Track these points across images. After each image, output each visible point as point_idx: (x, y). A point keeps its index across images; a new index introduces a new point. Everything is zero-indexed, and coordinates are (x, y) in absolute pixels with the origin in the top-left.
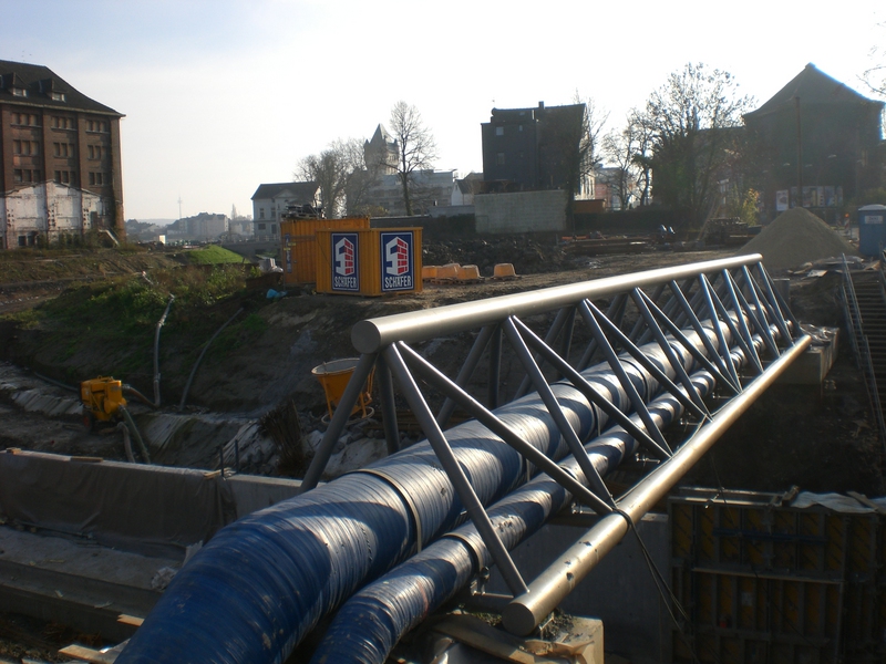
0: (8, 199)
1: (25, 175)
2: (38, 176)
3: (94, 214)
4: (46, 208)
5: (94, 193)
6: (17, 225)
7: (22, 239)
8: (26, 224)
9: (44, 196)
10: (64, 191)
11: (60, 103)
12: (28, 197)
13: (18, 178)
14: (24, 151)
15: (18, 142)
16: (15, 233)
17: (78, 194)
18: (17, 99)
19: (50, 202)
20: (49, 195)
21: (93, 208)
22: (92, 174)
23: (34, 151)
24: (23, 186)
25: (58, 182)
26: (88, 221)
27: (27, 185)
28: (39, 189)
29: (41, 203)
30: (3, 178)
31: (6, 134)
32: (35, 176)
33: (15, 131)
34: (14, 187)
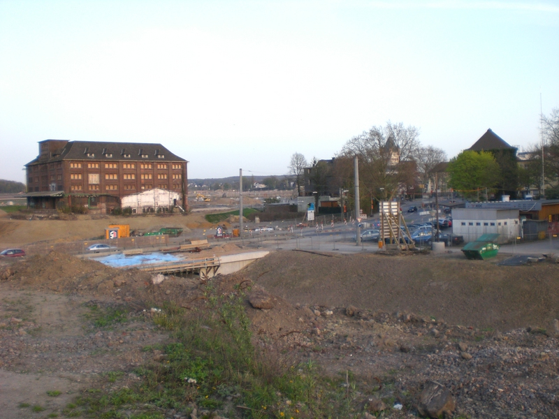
0: (139, 196)
1: (147, 187)
3: (175, 200)
4: (154, 198)
5: (176, 192)
6: (142, 205)
7: (144, 210)
8: (146, 204)
9: (154, 194)
10: (161, 191)
11: (162, 159)
12: (147, 194)
13: (143, 188)
14: (146, 177)
15: (144, 174)
16: (141, 207)
17: (168, 192)
18: (144, 159)
19: (156, 196)
21: (175, 197)
22: (175, 184)
24: (145, 190)
25: (161, 188)
26: (172, 202)
27: (147, 190)
28: (152, 191)
29: (153, 196)
30: (137, 188)
31: (138, 172)
32: (150, 187)
33: (143, 171)
34: (141, 191)
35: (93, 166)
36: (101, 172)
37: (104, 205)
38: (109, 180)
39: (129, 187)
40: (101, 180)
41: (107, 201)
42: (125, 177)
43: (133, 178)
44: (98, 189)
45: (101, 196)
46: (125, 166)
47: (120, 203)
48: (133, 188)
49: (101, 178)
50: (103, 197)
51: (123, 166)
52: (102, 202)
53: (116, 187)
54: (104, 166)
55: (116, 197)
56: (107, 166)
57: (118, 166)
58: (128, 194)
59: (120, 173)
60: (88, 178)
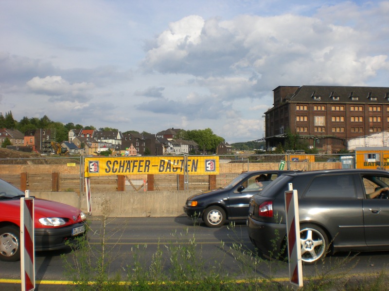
0: (367, 138)
1: (375, 129)
4: (383, 141)
12: (375, 137)
13: (371, 131)
14: (375, 120)
15: (373, 117)
18: (373, 101)
19: (385, 139)
20: (385, 136)
24: (373, 133)
27: (375, 133)
28: (380, 135)
29: (381, 139)
30: (365, 130)
31: (366, 115)
32: (379, 129)
33: (371, 113)
34: (369, 134)
35: (319, 108)
36: (327, 114)
37: (329, 147)
38: (336, 122)
39: (357, 130)
40: (326, 122)
41: (333, 144)
42: (352, 120)
43: (361, 120)
44: (324, 131)
45: (327, 138)
46: (352, 109)
47: (346, 146)
48: (361, 131)
49: (327, 121)
50: (328, 139)
51: (350, 109)
52: (327, 144)
53: (342, 130)
54: (331, 109)
55: (342, 140)
56: (333, 109)
57: (345, 109)
58: (355, 136)
59: (347, 116)
60: (313, 120)
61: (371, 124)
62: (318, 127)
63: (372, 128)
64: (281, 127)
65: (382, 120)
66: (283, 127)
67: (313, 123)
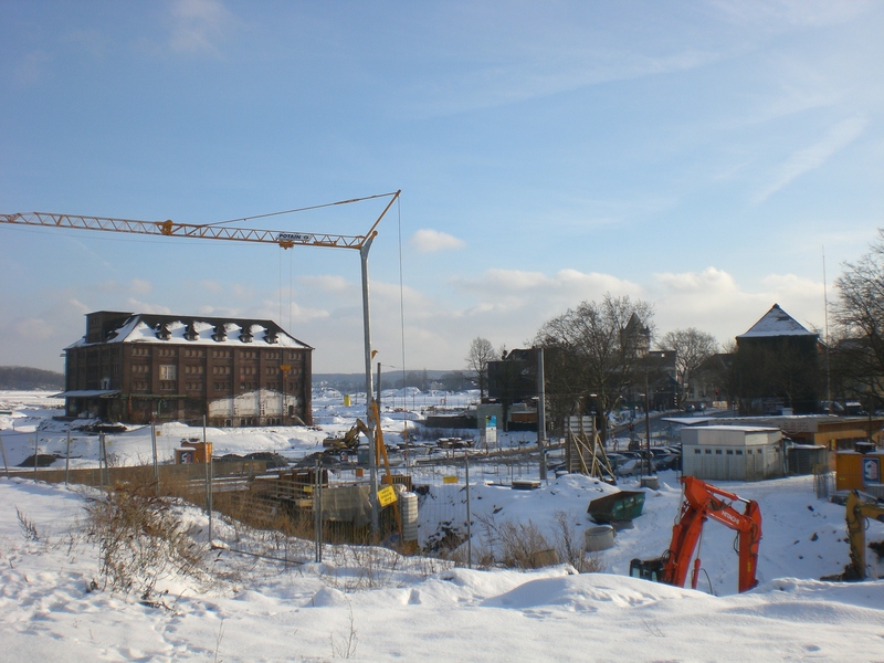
0: (235, 399)
1: (248, 386)
2: (255, 385)
3: (291, 407)
4: (259, 404)
5: (293, 395)
6: (240, 414)
7: (243, 422)
8: (246, 413)
9: (258, 397)
10: (271, 394)
12: (248, 398)
13: (242, 388)
14: (248, 371)
15: (245, 368)
16: (238, 418)
17: (281, 395)
19: (262, 400)
20: (261, 396)
21: (291, 403)
22: (291, 384)
23: (254, 371)
24: (246, 391)
25: (269, 389)
26: (286, 410)
28: (255, 394)
29: (256, 401)
30: (233, 387)
31: (236, 363)
33: (242, 361)
34: (240, 392)
35: (167, 353)
36: (179, 362)
37: (182, 412)
38: (191, 374)
39: (221, 386)
40: (177, 374)
41: (186, 407)
42: (215, 371)
43: (228, 371)
44: (172, 388)
45: (178, 399)
46: (216, 354)
47: (206, 410)
48: (227, 389)
49: (178, 372)
50: (180, 401)
51: (213, 354)
52: (179, 409)
53: (201, 386)
54: (184, 353)
55: (201, 402)
56: (188, 354)
57: (205, 354)
58: (218, 398)
59: (208, 365)
60: (159, 370)
61: (242, 377)
62: (163, 382)
63: (243, 384)
64: (102, 378)
65: (258, 371)
66: (107, 380)
67: (158, 376)
